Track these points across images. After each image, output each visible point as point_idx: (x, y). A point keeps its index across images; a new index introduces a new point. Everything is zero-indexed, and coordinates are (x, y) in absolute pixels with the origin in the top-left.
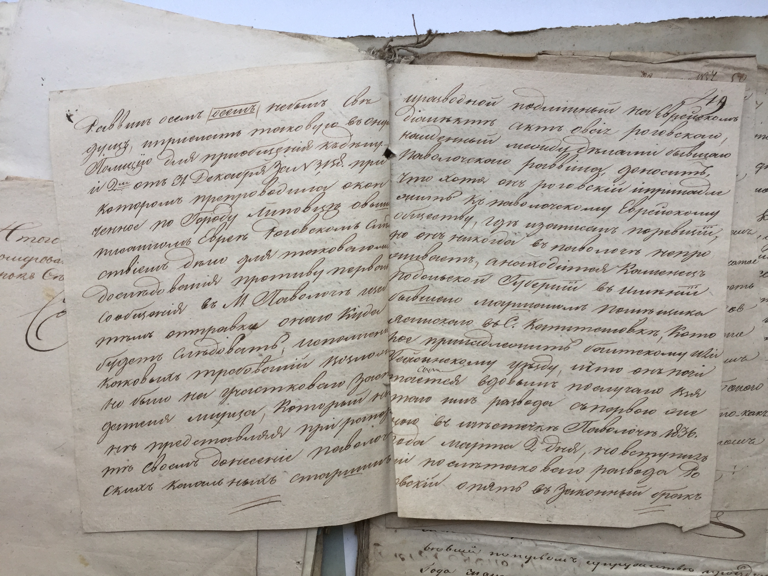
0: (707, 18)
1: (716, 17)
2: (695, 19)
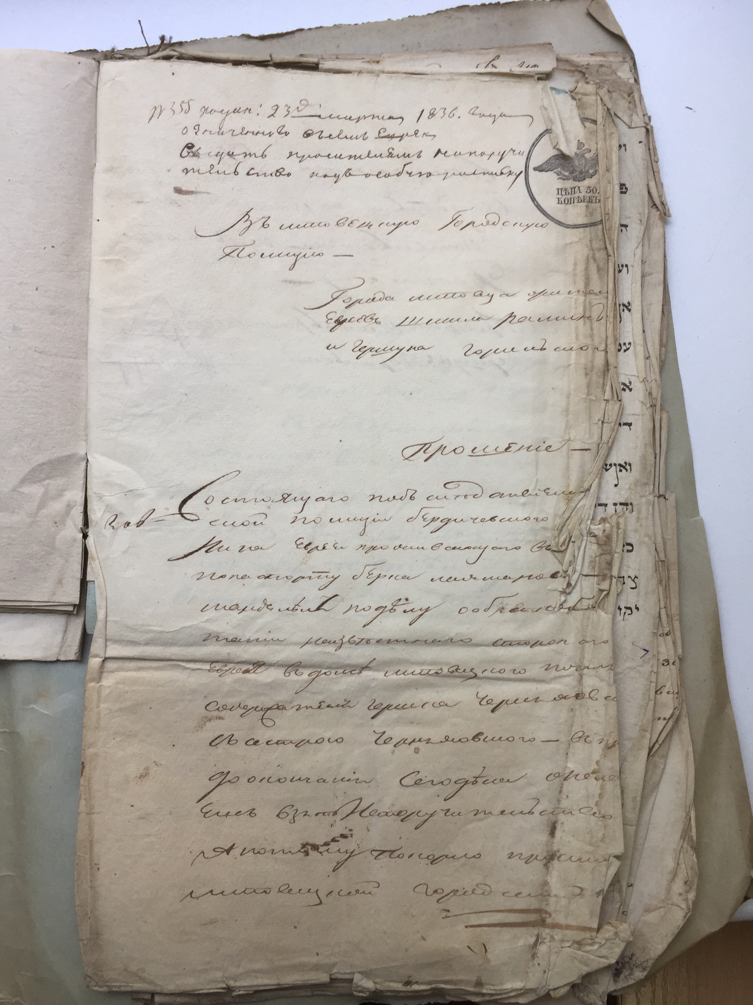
0: (490, 4)
1: (501, 3)
2: (476, 5)
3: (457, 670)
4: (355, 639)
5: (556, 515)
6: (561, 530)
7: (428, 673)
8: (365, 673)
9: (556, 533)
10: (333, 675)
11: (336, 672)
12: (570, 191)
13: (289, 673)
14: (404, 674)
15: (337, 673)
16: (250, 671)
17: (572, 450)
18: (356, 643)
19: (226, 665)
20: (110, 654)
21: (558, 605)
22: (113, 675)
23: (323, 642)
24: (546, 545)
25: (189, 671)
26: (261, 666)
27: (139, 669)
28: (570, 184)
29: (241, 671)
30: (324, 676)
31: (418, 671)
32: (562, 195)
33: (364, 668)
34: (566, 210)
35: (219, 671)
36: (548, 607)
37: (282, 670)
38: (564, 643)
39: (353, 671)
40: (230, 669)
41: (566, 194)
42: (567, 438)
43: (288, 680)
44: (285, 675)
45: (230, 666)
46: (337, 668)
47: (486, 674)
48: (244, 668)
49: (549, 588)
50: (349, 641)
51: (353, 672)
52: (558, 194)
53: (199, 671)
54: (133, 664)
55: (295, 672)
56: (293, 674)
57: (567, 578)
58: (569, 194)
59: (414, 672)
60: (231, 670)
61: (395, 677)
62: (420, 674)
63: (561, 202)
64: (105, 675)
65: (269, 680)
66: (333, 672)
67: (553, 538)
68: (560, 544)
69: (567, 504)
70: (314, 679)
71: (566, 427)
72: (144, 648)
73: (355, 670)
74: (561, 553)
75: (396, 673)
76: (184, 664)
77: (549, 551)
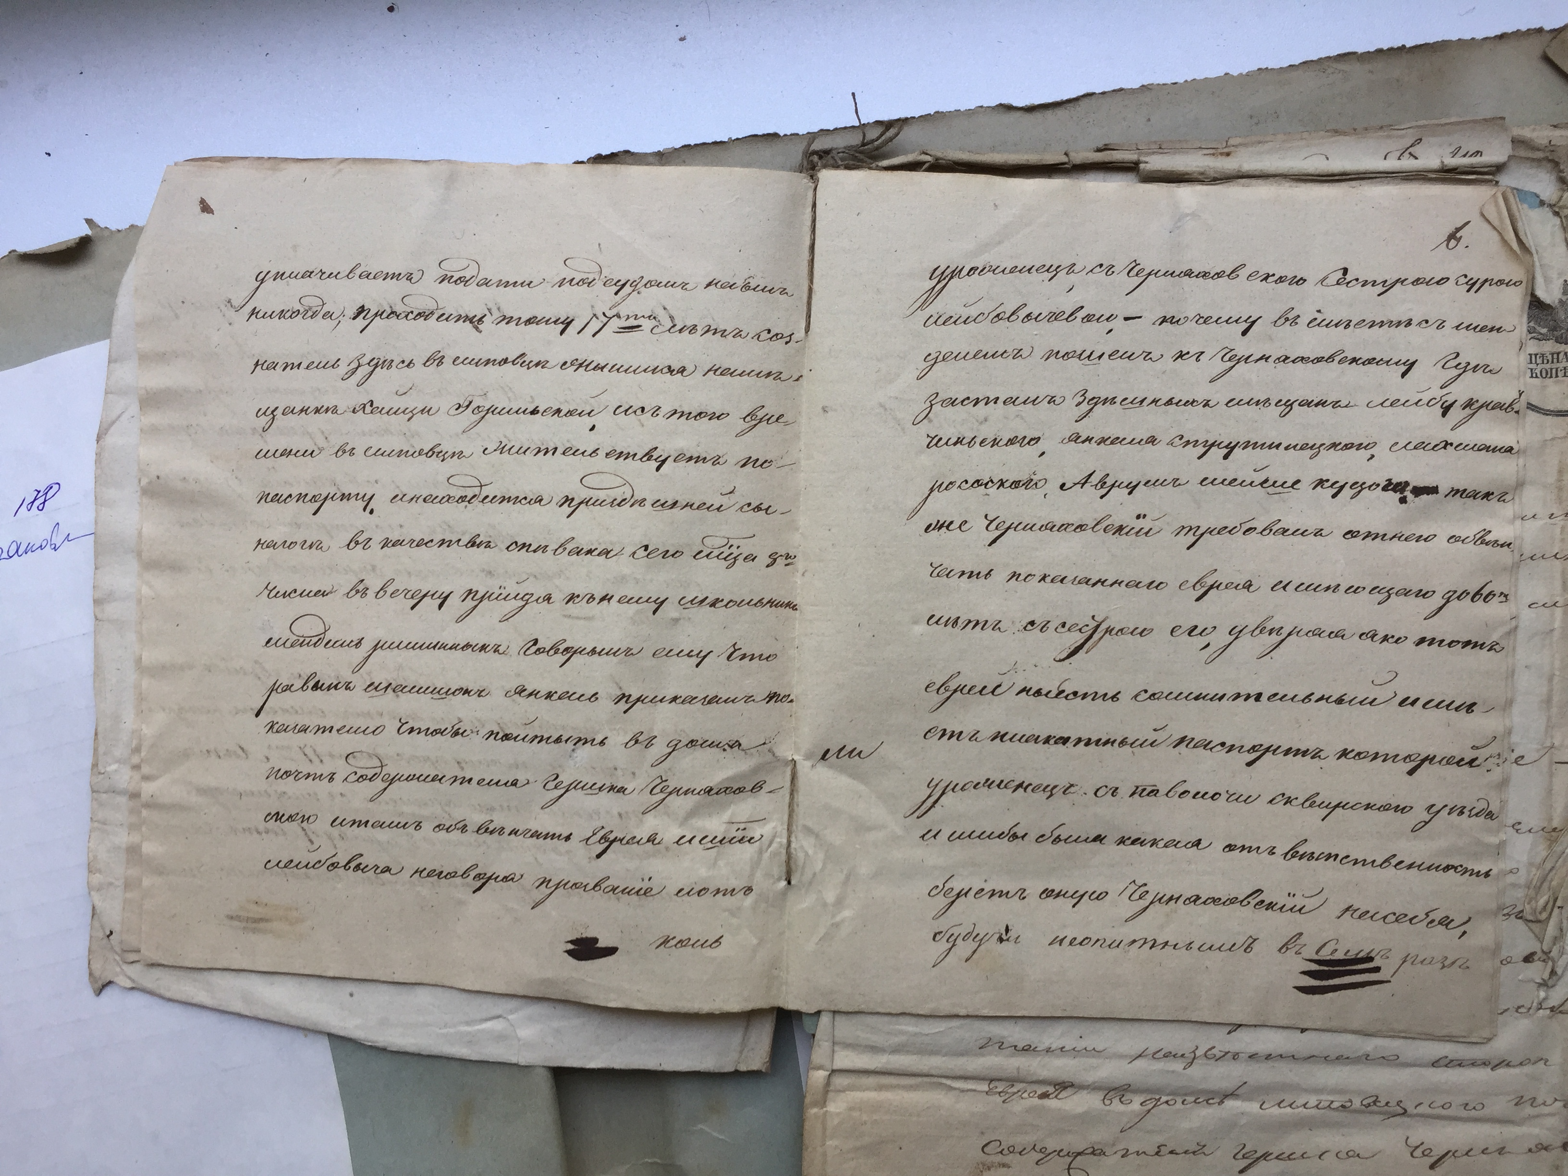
0: (1391, 49)
1: (1408, 46)
2: (1369, 52)
3: (1375, 1102)
4: (1214, 1051)
5: (1531, 864)
6: (1540, 888)
7: (1329, 1106)
8: (1230, 1103)
9: (1532, 892)
10: (1179, 1105)
11: (1185, 1100)
12: (1550, 357)
13: (1111, 1100)
14: (1290, 1106)
15: (1185, 1103)
16: (1049, 1095)
17: (1556, 763)
18: (1217, 1057)
19: (1013, 1086)
20: (839, 1064)
21: (1535, 1004)
22: (842, 1094)
23: (1165, 1056)
24: (1515, 911)
25: (957, 1092)
26: (1065, 1088)
27: (880, 1088)
28: (1549, 347)
29: (1036, 1095)
30: (1165, 1106)
31: (1313, 1101)
32: (1537, 365)
33: (1228, 1096)
34: (1544, 387)
35: (1001, 1094)
36: (1519, 1007)
37: (1100, 1095)
38: (1545, 1064)
39: (1209, 1099)
40: (1019, 1091)
41: (1543, 363)
42: (1548, 744)
43: (1109, 1111)
44: (1104, 1103)
45: (1019, 1086)
46: (1186, 1095)
47: (1420, 1110)
48: (1041, 1090)
49: (1520, 978)
50: (1205, 1055)
51: (1211, 1101)
52: (1531, 363)
53: (973, 1093)
54: (871, 1080)
55: (1120, 1099)
56: (1116, 1101)
57: (1550, 963)
58: (1548, 363)
59: (1306, 1104)
60: (1020, 1093)
61: (1276, 1111)
62: (1317, 1106)
63: (1536, 374)
64: (831, 1095)
65: (1080, 1110)
66: (1179, 1100)
67: (1527, 901)
68: (1539, 908)
69: (1550, 846)
70: (1149, 1111)
71: (1548, 727)
72: (890, 1056)
73: (1213, 1099)
74: (1538, 925)
75: (1279, 1104)
76: (948, 1082)
77: (1520, 921)
